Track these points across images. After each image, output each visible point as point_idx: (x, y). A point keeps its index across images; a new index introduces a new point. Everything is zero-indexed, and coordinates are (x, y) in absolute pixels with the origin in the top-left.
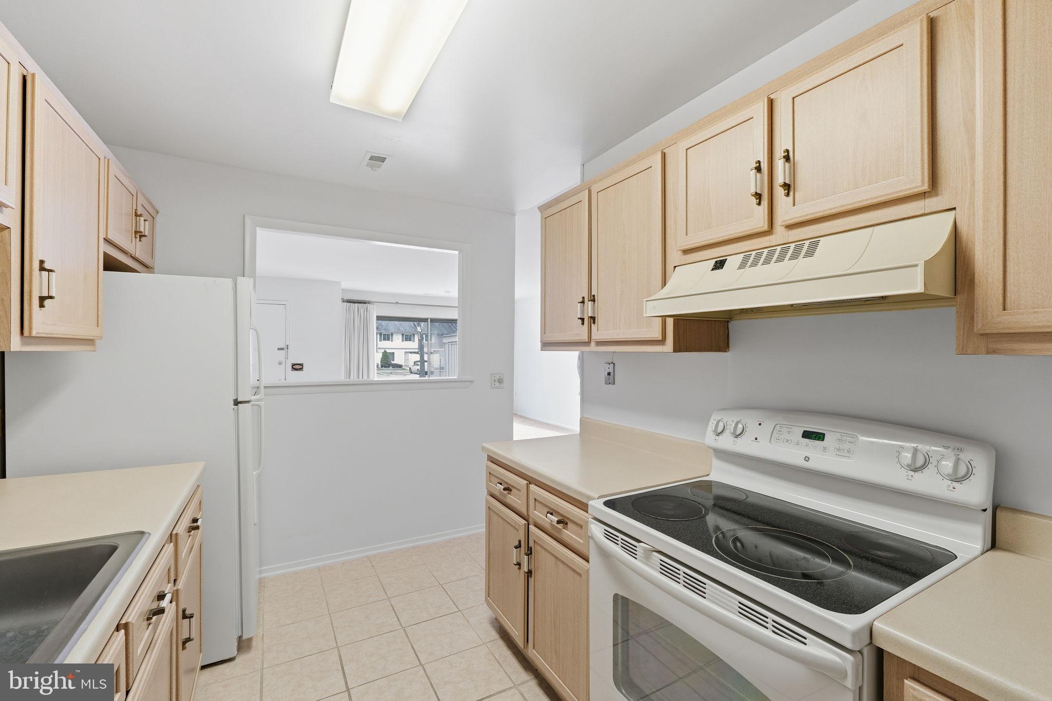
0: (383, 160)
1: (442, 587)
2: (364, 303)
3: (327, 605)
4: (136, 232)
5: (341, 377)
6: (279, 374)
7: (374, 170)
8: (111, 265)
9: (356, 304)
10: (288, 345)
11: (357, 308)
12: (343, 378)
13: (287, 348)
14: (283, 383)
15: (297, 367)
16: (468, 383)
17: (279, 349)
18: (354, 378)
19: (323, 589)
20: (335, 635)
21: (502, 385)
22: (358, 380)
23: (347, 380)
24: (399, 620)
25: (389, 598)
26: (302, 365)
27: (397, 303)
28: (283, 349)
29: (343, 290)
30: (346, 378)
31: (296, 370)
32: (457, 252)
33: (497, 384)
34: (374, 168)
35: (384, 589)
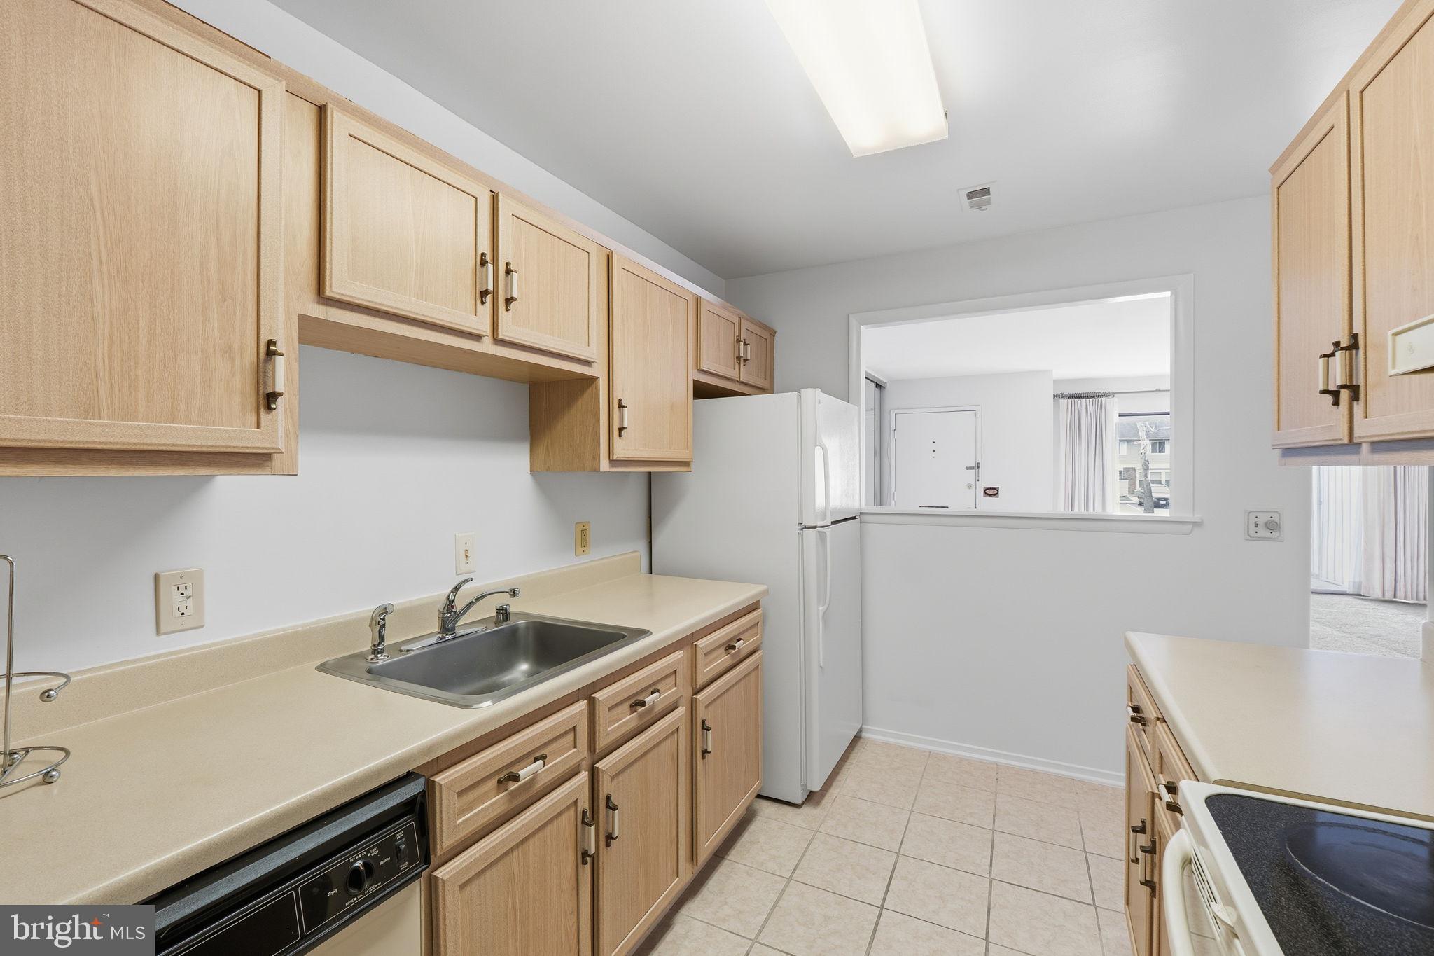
0: (986, 191)
1: (1086, 857)
2: (1098, 396)
3: (916, 799)
4: (739, 358)
5: (1061, 509)
6: (966, 500)
7: (984, 210)
8: (702, 391)
9: (1084, 400)
10: (978, 463)
11: (1084, 407)
12: (1062, 510)
13: (978, 467)
14: (973, 511)
15: (992, 492)
16: (1190, 526)
17: (968, 469)
18: (1079, 510)
19: (922, 779)
20: (903, 837)
21: (1275, 534)
22: (1086, 513)
23: (1068, 513)
24: (991, 865)
25: (994, 830)
26: (996, 489)
27: (1158, 390)
28: (972, 468)
29: (1055, 382)
30: (1067, 509)
31: (990, 495)
32: (1168, 294)
33: (1263, 532)
34: (984, 207)
35: (994, 816)
